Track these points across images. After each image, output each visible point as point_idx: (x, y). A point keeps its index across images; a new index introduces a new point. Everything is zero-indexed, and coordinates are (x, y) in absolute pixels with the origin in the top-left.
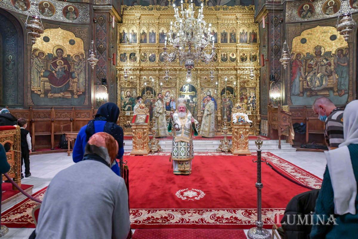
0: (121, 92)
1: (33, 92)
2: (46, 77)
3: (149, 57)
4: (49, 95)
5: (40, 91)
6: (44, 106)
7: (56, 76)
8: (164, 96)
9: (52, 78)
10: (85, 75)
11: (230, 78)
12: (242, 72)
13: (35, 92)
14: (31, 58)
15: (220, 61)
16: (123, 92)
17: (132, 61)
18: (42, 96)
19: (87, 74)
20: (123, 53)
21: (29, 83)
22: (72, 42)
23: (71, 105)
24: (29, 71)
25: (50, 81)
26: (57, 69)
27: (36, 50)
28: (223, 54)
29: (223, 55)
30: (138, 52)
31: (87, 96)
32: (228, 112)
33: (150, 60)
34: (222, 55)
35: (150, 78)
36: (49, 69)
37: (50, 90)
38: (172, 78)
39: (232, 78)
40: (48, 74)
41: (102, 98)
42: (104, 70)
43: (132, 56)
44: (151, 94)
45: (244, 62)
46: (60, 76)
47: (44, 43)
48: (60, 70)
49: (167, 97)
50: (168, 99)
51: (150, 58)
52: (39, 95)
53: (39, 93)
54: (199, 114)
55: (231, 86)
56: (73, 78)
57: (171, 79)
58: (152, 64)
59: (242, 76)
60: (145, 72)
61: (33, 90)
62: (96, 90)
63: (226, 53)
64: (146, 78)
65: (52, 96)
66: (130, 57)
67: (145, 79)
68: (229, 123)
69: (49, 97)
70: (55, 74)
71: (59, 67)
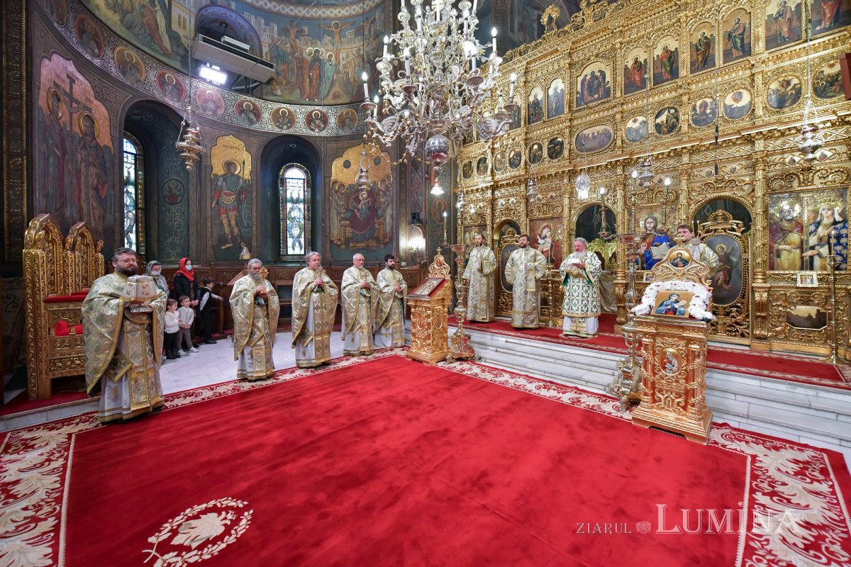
0: (464, 234)
1: (332, 242)
2: (347, 220)
3: (510, 159)
4: (351, 245)
5: (340, 240)
6: (345, 262)
7: (359, 217)
8: (538, 237)
9: (353, 221)
10: (393, 209)
11: (728, 169)
12: (779, 142)
13: (335, 242)
14: (330, 195)
15: (685, 128)
16: (467, 234)
17: (480, 175)
18: (343, 247)
19: (394, 209)
20: (466, 161)
21: (328, 230)
22: (377, 161)
23: (377, 260)
24: (328, 213)
25: (352, 226)
26: (360, 206)
27: (335, 182)
28: (698, 103)
29: (698, 108)
30: (490, 155)
31: (394, 244)
32: (721, 273)
33: (511, 165)
34: (694, 109)
35: (510, 202)
36: (351, 208)
37: (352, 238)
38: (554, 195)
39: (733, 171)
40: (349, 215)
41: (415, 248)
42: (420, 198)
43: (481, 165)
44: (516, 235)
45: (787, 110)
46: (364, 216)
47: (346, 170)
48: (364, 207)
49: (544, 238)
50: (546, 244)
51: (512, 160)
52: (339, 246)
53: (339, 243)
54: (619, 278)
55: (727, 193)
56: (378, 218)
57: (552, 197)
58: (515, 172)
59: (778, 157)
60: (503, 190)
61: (332, 239)
62: (410, 235)
63: (711, 97)
64: (504, 203)
65: (354, 246)
66: (478, 167)
67: (502, 204)
68: (725, 308)
69: (351, 248)
70: (358, 214)
71: (362, 202)
